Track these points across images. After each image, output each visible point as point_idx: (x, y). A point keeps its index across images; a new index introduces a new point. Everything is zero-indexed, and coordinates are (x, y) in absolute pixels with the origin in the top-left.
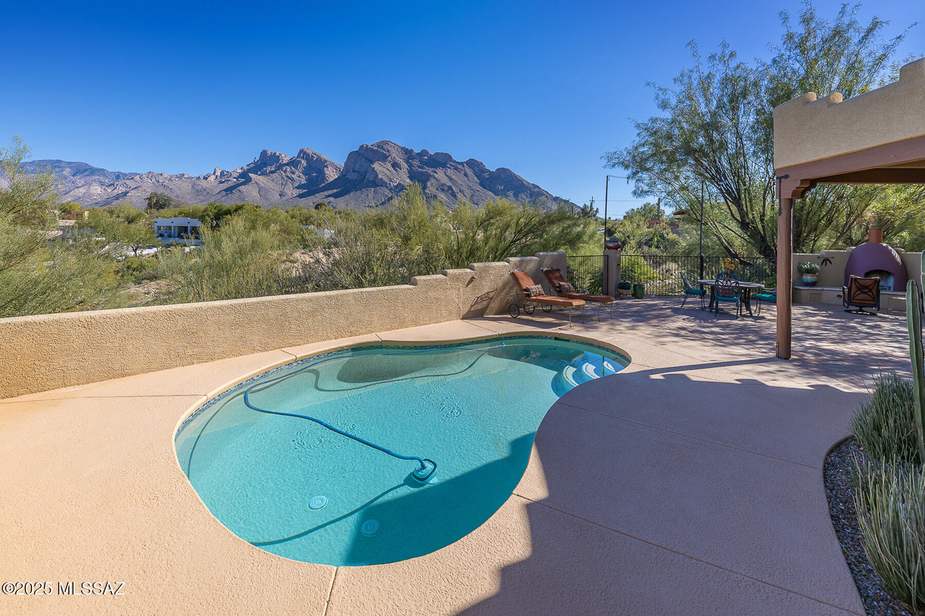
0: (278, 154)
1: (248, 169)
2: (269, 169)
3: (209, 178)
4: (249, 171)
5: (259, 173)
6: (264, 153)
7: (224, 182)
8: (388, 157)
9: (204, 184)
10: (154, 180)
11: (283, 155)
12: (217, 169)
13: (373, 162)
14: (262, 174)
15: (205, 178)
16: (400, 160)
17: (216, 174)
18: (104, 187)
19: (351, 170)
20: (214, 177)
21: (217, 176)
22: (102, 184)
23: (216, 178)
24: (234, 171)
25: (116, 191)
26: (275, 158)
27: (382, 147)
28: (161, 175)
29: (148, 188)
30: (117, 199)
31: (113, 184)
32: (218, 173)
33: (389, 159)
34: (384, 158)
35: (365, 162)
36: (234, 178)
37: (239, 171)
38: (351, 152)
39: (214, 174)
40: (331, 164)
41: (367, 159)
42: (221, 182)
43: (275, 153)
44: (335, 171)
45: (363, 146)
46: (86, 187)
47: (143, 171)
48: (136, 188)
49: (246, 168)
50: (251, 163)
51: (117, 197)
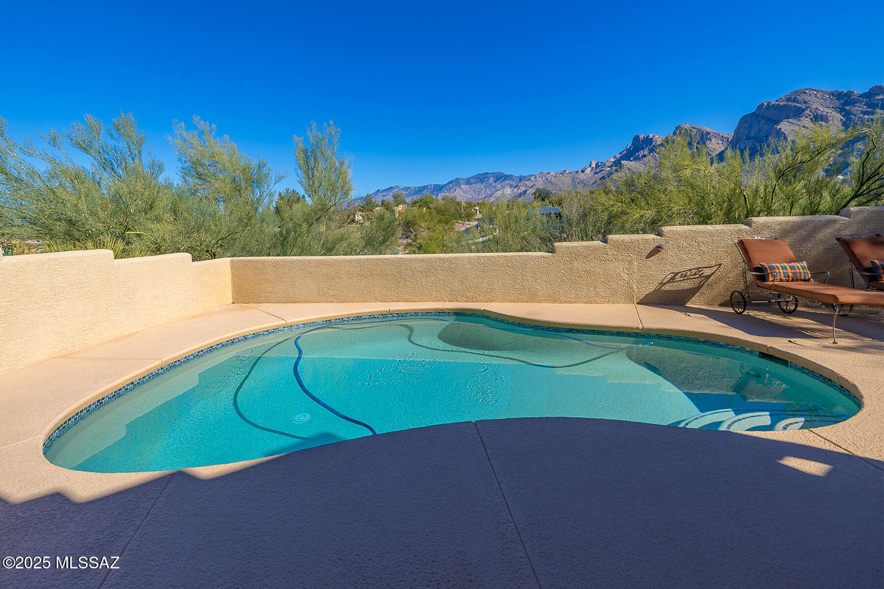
0: (651, 136)
1: (621, 157)
2: (641, 153)
3: (586, 171)
4: (622, 158)
5: (632, 159)
6: (636, 138)
7: (598, 172)
8: (804, 110)
9: (582, 176)
10: (544, 178)
11: (656, 137)
12: (592, 161)
13: (778, 122)
14: (635, 159)
15: (583, 171)
16: (827, 110)
17: (592, 166)
18: (512, 188)
19: (744, 137)
20: (589, 169)
21: (592, 168)
22: (511, 186)
23: (592, 170)
24: (607, 161)
25: (519, 191)
26: (649, 141)
27: (795, 100)
28: (549, 173)
29: (540, 184)
30: (520, 197)
31: (518, 186)
32: (594, 165)
33: (807, 112)
34: (798, 113)
35: (765, 123)
36: (609, 167)
37: (612, 160)
38: (744, 117)
39: (590, 166)
40: (716, 135)
41: (769, 119)
42: (596, 173)
43: (648, 136)
44: (720, 142)
45: (763, 104)
46: (502, 190)
47: (536, 172)
48: (532, 186)
49: (618, 156)
50: (624, 151)
51: (520, 195)
